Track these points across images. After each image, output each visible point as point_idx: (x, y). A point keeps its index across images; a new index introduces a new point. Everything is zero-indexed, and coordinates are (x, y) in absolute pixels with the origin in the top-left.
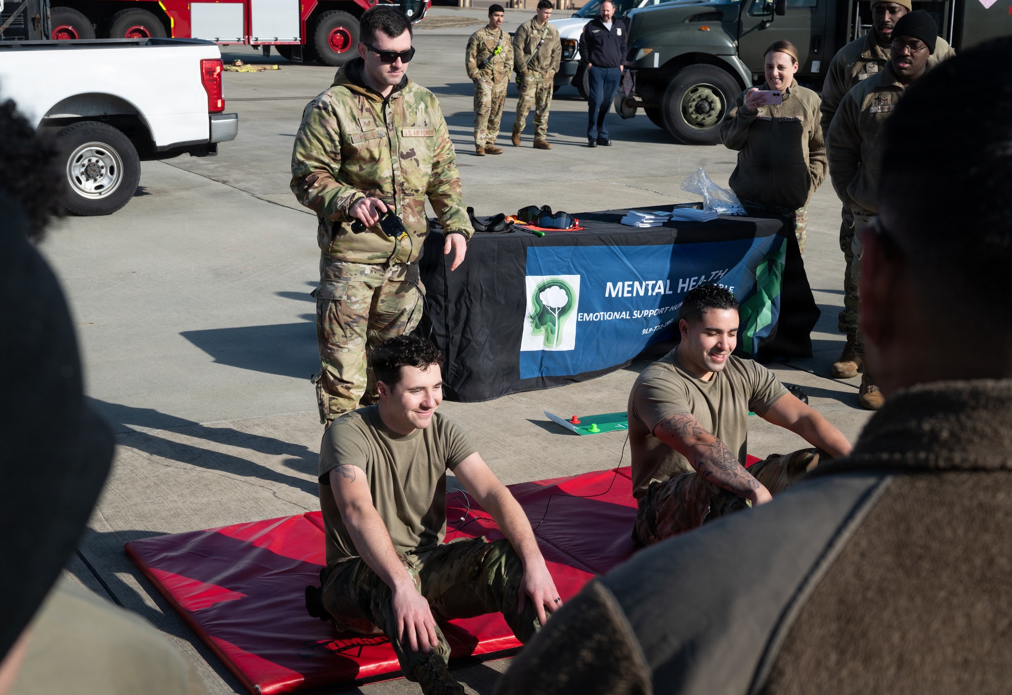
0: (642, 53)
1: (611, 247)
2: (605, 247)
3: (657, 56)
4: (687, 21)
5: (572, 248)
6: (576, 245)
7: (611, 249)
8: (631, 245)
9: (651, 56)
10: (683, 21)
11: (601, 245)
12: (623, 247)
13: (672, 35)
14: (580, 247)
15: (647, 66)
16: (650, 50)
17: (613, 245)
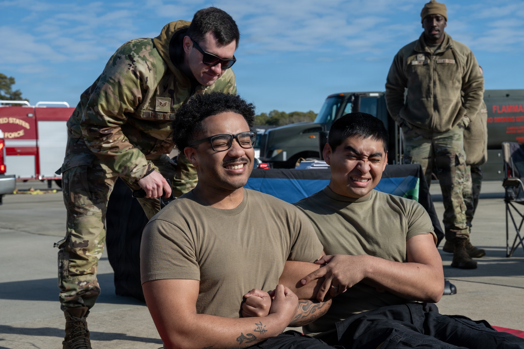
0: (276, 153)
1: (292, 180)
2: (286, 180)
3: (285, 154)
4: (301, 134)
5: (261, 179)
6: (264, 177)
7: (291, 181)
8: (306, 179)
9: (281, 154)
10: (299, 134)
11: (283, 178)
12: (300, 180)
13: (293, 142)
14: (267, 179)
15: (279, 160)
16: (280, 151)
17: (292, 178)
